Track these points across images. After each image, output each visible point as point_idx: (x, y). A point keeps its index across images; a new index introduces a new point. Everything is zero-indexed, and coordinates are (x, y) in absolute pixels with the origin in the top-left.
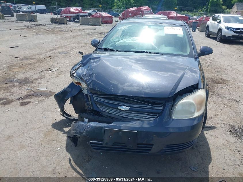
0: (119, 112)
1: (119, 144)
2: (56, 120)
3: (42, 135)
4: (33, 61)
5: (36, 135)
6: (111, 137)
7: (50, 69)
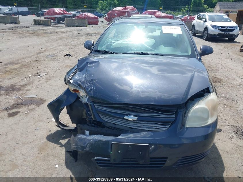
0: (125, 122)
1: (129, 160)
2: (50, 131)
3: (36, 150)
4: (18, 66)
5: (29, 151)
6: (119, 152)
7: (38, 74)
